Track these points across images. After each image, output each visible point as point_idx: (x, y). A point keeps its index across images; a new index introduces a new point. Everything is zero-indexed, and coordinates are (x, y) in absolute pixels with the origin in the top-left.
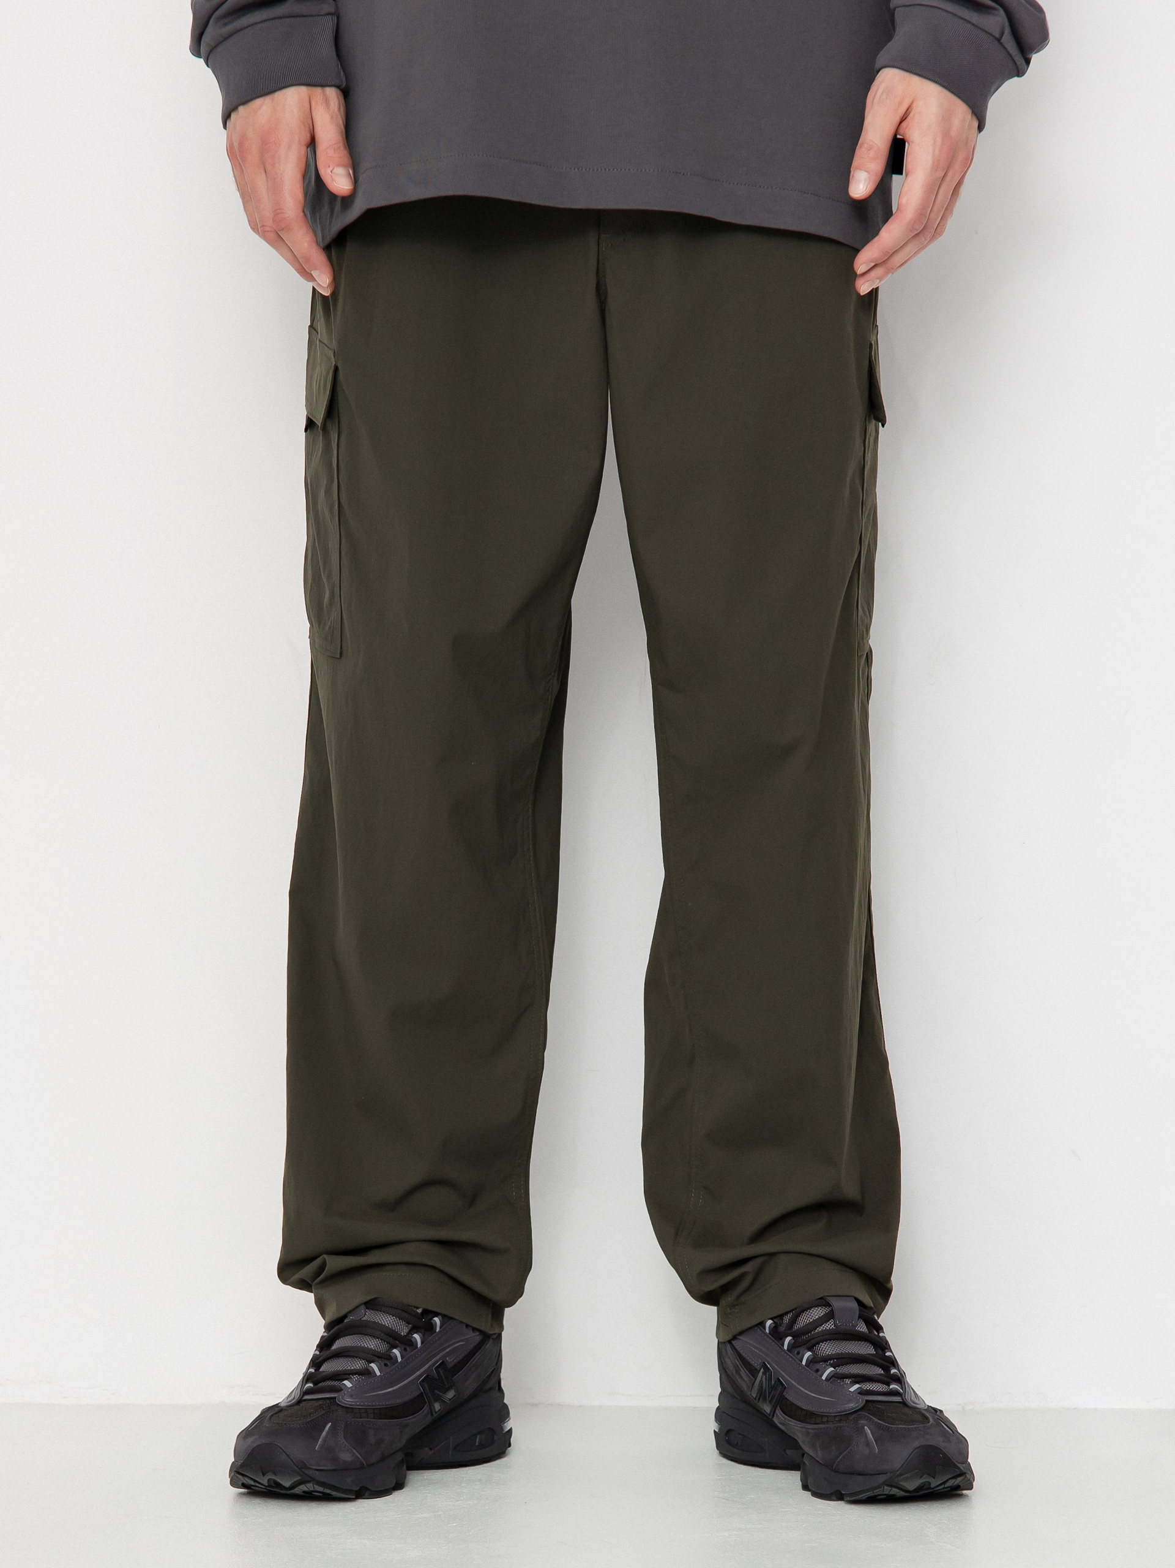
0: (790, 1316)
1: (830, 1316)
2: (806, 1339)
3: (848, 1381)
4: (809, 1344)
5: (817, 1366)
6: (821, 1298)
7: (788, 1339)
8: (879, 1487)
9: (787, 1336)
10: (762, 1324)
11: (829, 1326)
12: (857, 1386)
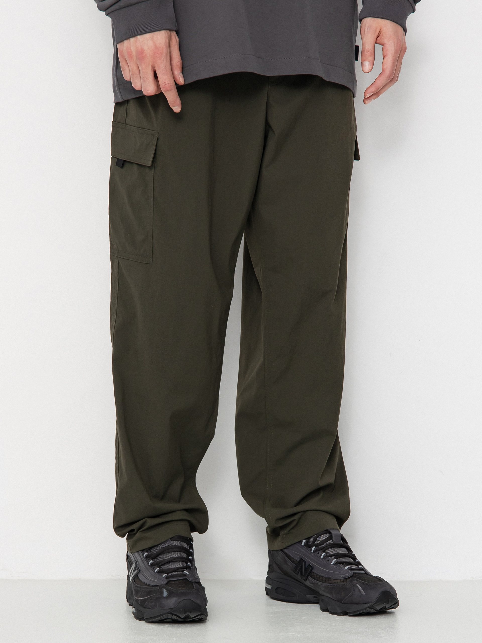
0: (314, 537)
1: (331, 537)
2: (321, 548)
3: (343, 565)
4: (324, 550)
5: (328, 559)
6: (327, 530)
7: (314, 548)
8: (366, 609)
9: (313, 546)
10: (301, 542)
11: (330, 541)
12: (347, 567)
